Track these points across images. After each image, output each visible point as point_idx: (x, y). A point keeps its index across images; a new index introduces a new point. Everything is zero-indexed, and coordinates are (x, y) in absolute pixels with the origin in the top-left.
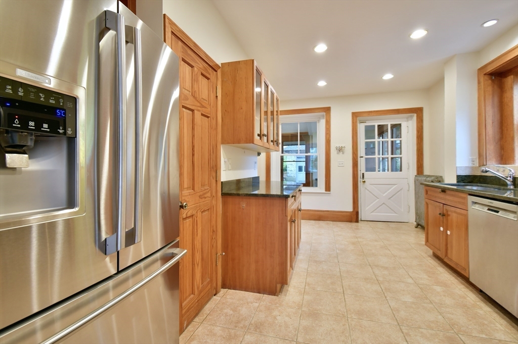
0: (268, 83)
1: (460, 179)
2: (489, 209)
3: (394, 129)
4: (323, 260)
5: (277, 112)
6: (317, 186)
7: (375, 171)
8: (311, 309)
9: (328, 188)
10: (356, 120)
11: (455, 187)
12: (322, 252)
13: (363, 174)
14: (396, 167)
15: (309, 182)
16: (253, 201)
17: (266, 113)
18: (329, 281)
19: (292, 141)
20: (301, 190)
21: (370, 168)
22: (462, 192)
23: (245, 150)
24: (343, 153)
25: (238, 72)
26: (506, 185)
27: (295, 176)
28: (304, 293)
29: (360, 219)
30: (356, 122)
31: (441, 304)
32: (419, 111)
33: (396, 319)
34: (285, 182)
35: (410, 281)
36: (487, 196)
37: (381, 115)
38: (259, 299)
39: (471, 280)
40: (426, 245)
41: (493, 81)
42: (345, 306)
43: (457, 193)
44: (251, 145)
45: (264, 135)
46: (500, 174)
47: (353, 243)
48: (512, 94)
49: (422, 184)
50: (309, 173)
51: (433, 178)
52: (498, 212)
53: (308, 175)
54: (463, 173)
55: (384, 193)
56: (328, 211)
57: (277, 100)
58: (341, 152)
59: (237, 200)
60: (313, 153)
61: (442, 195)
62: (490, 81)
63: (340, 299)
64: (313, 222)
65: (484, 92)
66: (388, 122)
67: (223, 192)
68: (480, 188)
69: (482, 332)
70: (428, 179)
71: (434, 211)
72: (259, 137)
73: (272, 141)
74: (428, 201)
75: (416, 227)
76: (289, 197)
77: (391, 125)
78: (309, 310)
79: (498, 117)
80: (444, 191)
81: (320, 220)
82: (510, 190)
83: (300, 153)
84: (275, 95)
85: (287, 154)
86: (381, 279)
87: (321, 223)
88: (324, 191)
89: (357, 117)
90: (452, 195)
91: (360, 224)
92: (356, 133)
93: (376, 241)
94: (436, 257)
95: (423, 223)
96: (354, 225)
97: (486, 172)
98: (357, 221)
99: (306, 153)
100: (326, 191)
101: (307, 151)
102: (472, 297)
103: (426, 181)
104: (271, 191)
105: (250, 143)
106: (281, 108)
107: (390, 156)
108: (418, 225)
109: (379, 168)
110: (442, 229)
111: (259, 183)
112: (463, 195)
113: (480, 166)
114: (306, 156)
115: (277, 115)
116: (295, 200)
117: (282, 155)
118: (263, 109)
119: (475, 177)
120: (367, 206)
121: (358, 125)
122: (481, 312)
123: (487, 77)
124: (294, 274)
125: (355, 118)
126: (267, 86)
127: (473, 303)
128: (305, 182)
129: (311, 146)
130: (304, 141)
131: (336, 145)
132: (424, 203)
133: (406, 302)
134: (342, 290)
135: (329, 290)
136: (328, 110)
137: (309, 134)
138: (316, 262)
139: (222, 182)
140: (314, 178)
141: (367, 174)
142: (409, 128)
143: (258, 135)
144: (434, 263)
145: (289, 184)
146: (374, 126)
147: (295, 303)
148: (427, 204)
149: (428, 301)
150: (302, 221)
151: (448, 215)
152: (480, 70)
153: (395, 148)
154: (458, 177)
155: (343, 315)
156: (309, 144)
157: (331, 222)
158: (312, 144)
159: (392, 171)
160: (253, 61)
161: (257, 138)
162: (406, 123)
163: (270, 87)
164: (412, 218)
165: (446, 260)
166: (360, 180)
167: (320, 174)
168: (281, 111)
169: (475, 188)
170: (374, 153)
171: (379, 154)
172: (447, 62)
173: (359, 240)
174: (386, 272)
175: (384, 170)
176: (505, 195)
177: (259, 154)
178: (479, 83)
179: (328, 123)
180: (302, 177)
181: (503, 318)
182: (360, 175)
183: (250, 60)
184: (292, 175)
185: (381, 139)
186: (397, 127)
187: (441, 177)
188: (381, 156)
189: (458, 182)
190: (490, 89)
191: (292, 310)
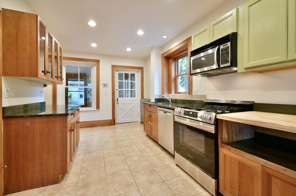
0: (52, 35)
1: (156, 100)
2: (164, 112)
3: (132, 76)
4: (94, 150)
5: (61, 57)
6: (91, 107)
7: (123, 97)
8: (84, 183)
9: (98, 107)
10: (114, 69)
11: (154, 104)
12: (93, 146)
13: (117, 98)
14: (132, 95)
15: (87, 104)
16: (37, 120)
17: (50, 56)
18: (96, 162)
19: (74, 78)
20: (79, 110)
21: (121, 96)
22: (156, 105)
23: (31, 82)
24: (107, 87)
25: (22, 20)
26: (169, 102)
27: (78, 100)
28: (80, 174)
29: (116, 123)
30: (114, 70)
31: (149, 156)
32: (141, 69)
33: (130, 171)
34: (69, 105)
35: (137, 149)
36: (163, 107)
37: (126, 68)
38: (43, 191)
39: (159, 143)
40: (144, 131)
41: (166, 60)
42: (106, 173)
43: (155, 106)
44: (35, 78)
45: (48, 72)
46: (168, 98)
47: (112, 137)
48: (171, 66)
49: (142, 103)
50: (87, 99)
51: (147, 100)
52: (166, 113)
53: (86, 100)
54: (157, 97)
55: (127, 108)
56: (98, 121)
57: (61, 49)
58: (106, 87)
59: (21, 121)
60: (89, 86)
61: (149, 108)
62: (165, 60)
63: (103, 170)
64: (89, 129)
65: (163, 64)
66: (130, 72)
67: (5, 116)
68: (162, 104)
69: (162, 163)
70: (145, 100)
71: (147, 115)
72: (43, 73)
73: (56, 77)
74: (145, 111)
75: (141, 123)
76: (69, 115)
77: (131, 74)
78: (83, 184)
79: (167, 75)
80: (150, 105)
81: (93, 127)
82: (171, 104)
83: (80, 86)
84: (59, 45)
85: (71, 86)
86: (124, 152)
87: (94, 129)
88: (95, 109)
89: (114, 68)
90: (153, 107)
91: (116, 126)
92: (114, 76)
93: (124, 133)
94: (148, 136)
95: (143, 121)
96: (113, 126)
97: (164, 97)
98: (114, 124)
99: (85, 86)
100: (97, 109)
101: (86, 85)
102: (159, 150)
103: (144, 101)
104: (57, 112)
105: (34, 77)
106: (64, 55)
107: (130, 89)
108: (142, 122)
109: (125, 95)
110: (149, 123)
111: (45, 106)
112: (156, 107)
113: (162, 95)
114: (85, 88)
115: (61, 59)
116: (74, 116)
117: (67, 87)
118: (47, 53)
119: (161, 99)
120: (120, 116)
121: (115, 72)
122: (162, 155)
123: (164, 58)
124: (73, 165)
125: (113, 68)
126: (50, 38)
127: (159, 152)
128: (84, 105)
129: (88, 82)
130: (83, 78)
131: (103, 83)
132: (143, 111)
133: (135, 160)
134: (104, 165)
135: (97, 167)
136: (98, 61)
137: (87, 75)
138: (89, 152)
139: (3, 108)
140: (90, 102)
141: (119, 99)
142: (138, 76)
143: (43, 72)
144: (146, 138)
145: (73, 106)
146: (123, 74)
147: (73, 183)
148: (144, 112)
149: (144, 157)
150: (80, 129)
151: (152, 116)
152: (163, 54)
153: (132, 86)
154: (155, 99)
155: (104, 179)
156: (87, 81)
157: (100, 127)
158: (89, 81)
159: (131, 97)
160: (37, 16)
161: (41, 74)
162: (137, 74)
163: (54, 39)
164: (139, 119)
165: (151, 136)
166: (116, 102)
167: (93, 99)
168: (63, 57)
169: (161, 104)
170: (123, 88)
171: (125, 88)
172: (152, 48)
173: (115, 134)
174: (127, 148)
175: (128, 97)
176: (169, 106)
177: (45, 86)
178: (162, 60)
179: (98, 69)
180: (82, 101)
181: (168, 155)
182: (116, 99)
183: (34, 14)
184: (76, 100)
185: (126, 81)
186: (133, 75)
187: (150, 99)
188: (127, 89)
189: (155, 101)
190: (165, 63)
191: (70, 188)
